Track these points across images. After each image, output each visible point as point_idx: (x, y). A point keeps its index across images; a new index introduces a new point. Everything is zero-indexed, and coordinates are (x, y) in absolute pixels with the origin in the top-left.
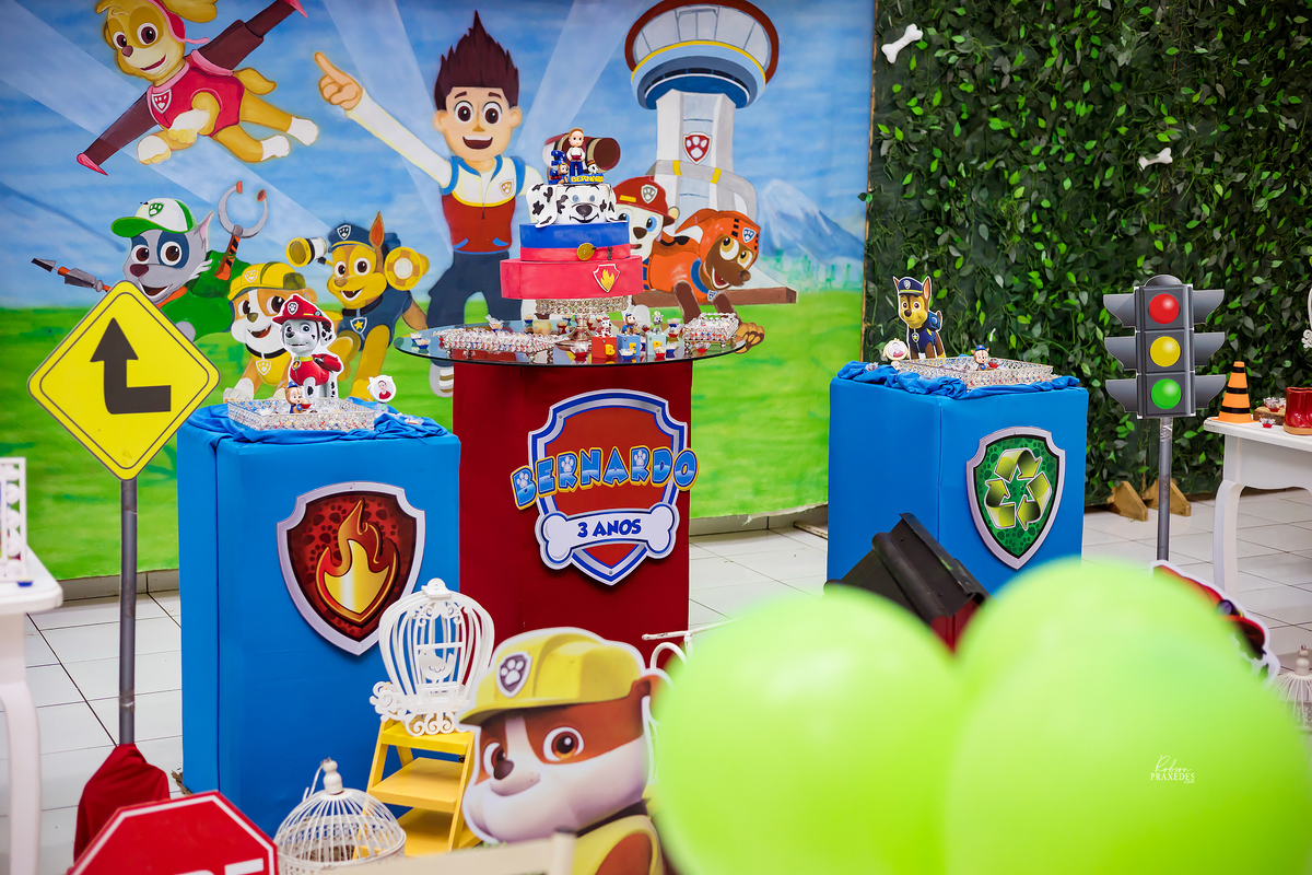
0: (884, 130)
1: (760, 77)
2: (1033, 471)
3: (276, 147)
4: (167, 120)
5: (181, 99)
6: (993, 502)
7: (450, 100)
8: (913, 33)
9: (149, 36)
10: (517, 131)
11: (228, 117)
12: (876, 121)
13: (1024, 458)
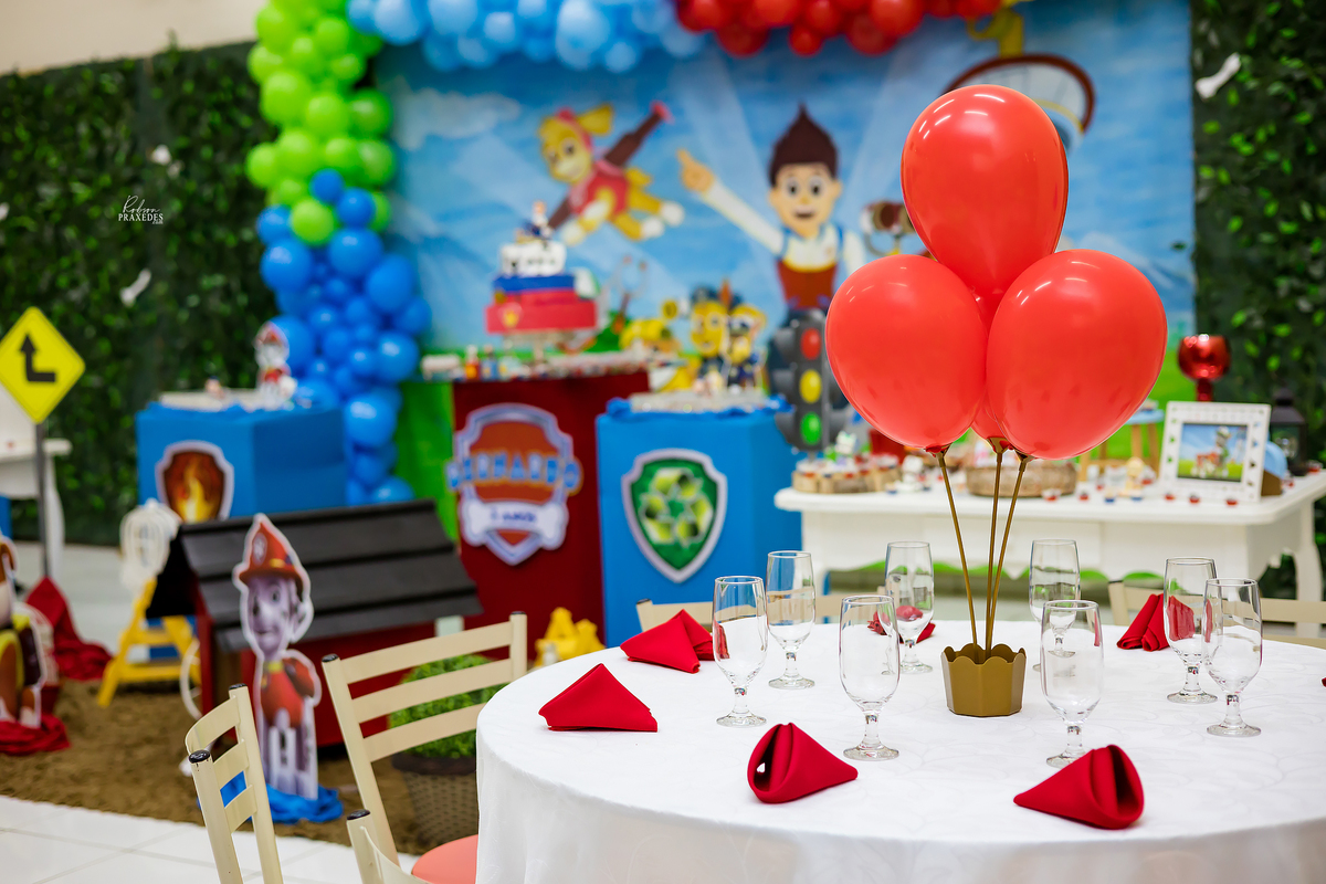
0: (1206, 173)
1: (1074, 129)
2: (693, 493)
3: (652, 228)
4: (580, 210)
5: (590, 195)
6: (651, 514)
7: (784, 178)
8: (1233, 64)
9: (570, 151)
10: (838, 202)
11: (620, 206)
12: (1197, 165)
13: (683, 480)
